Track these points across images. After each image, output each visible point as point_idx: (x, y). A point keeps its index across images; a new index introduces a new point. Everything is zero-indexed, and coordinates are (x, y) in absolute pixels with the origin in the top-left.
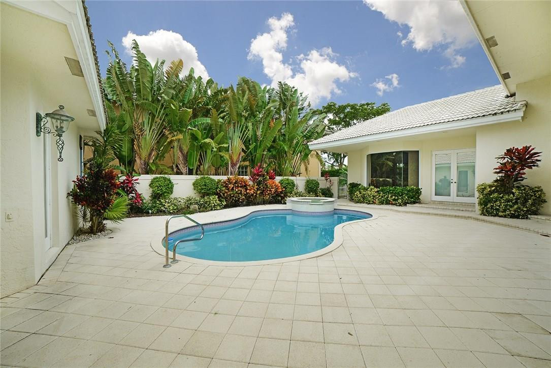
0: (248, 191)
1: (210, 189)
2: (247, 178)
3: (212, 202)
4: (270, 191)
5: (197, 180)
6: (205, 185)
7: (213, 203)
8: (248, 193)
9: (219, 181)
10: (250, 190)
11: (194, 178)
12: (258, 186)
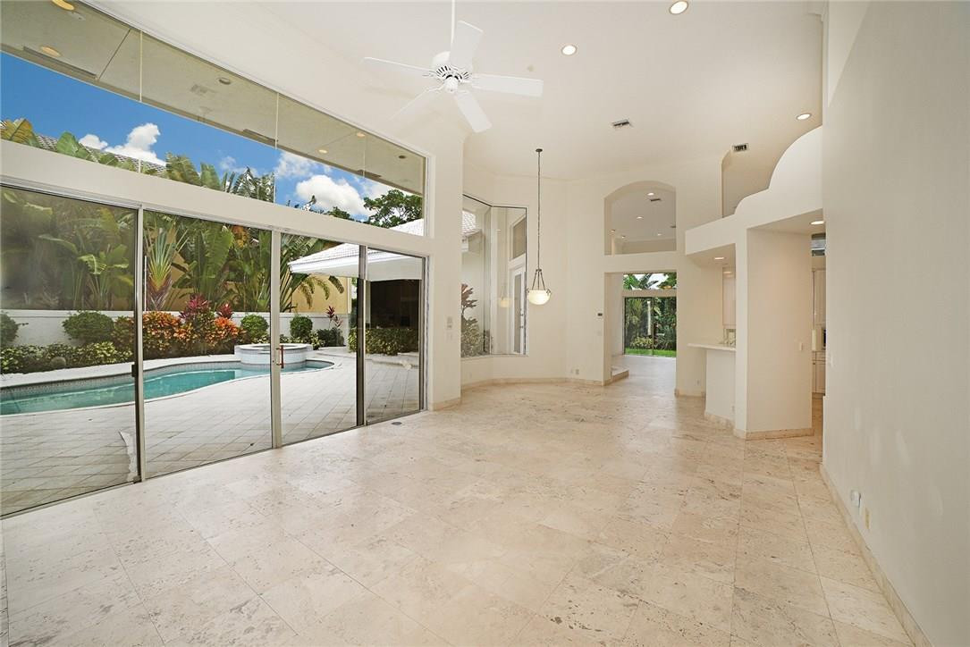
0: (175, 335)
1: (96, 332)
2: (176, 314)
3: (98, 352)
4: (217, 334)
5: (71, 318)
6: (85, 326)
7: (103, 353)
8: (176, 338)
9: (121, 319)
10: (180, 333)
11: (65, 314)
12: (195, 327)
